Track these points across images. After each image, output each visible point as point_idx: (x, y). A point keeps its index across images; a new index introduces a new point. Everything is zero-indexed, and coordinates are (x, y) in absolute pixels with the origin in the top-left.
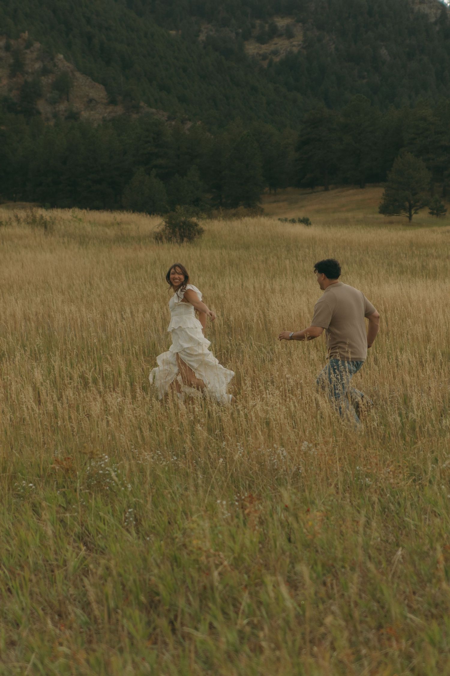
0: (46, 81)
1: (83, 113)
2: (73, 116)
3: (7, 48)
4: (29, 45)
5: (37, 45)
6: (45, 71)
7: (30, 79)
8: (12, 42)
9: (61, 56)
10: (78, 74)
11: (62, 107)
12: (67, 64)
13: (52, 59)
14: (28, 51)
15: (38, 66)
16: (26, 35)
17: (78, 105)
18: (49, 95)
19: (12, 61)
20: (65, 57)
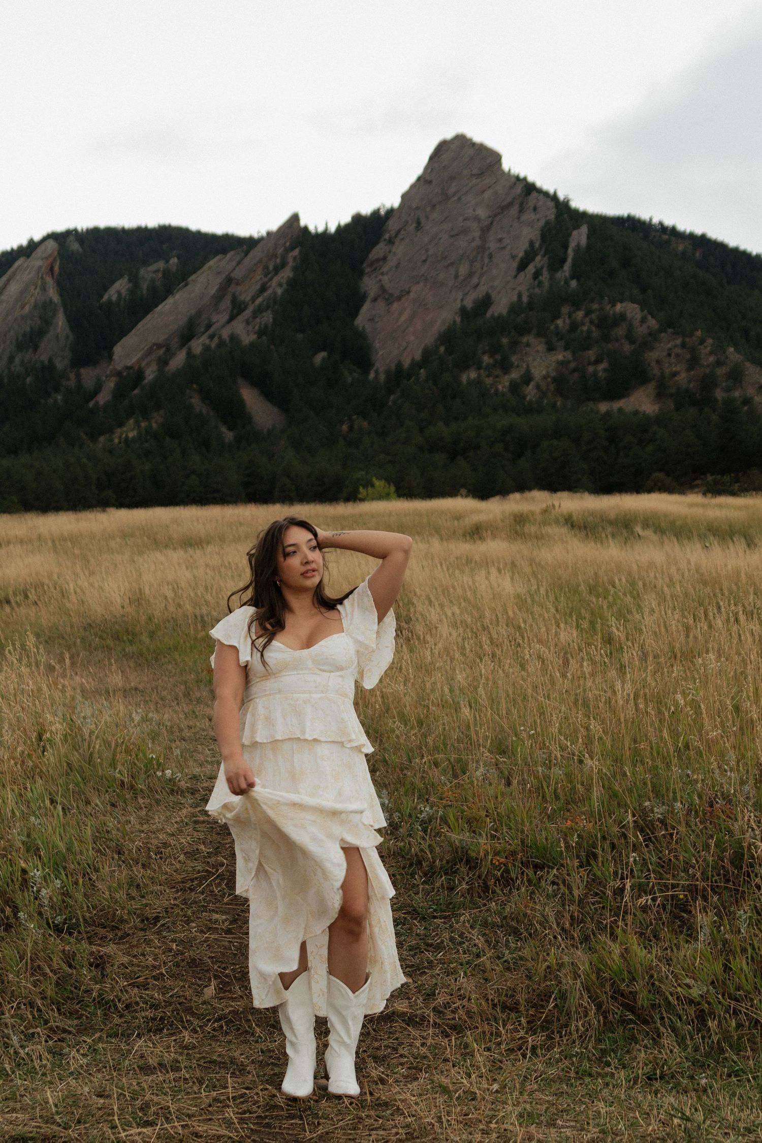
0: (721, 371)
1: (756, 397)
2: (747, 401)
3: (683, 345)
4: (702, 342)
5: (710, 341)
6: (719, 363)
7: (707, 371)
8: (687, 340)
9: (732, 349)
10: (748, 364)
11: (737, 394)
12: (737, 356)
13: (724, 352)
14: (702, 347)
15: (711, 359)
16: (699, 333)
17: (750, 392)
18: (724, 384)
19: (688, 356)
20: (735, 350)
